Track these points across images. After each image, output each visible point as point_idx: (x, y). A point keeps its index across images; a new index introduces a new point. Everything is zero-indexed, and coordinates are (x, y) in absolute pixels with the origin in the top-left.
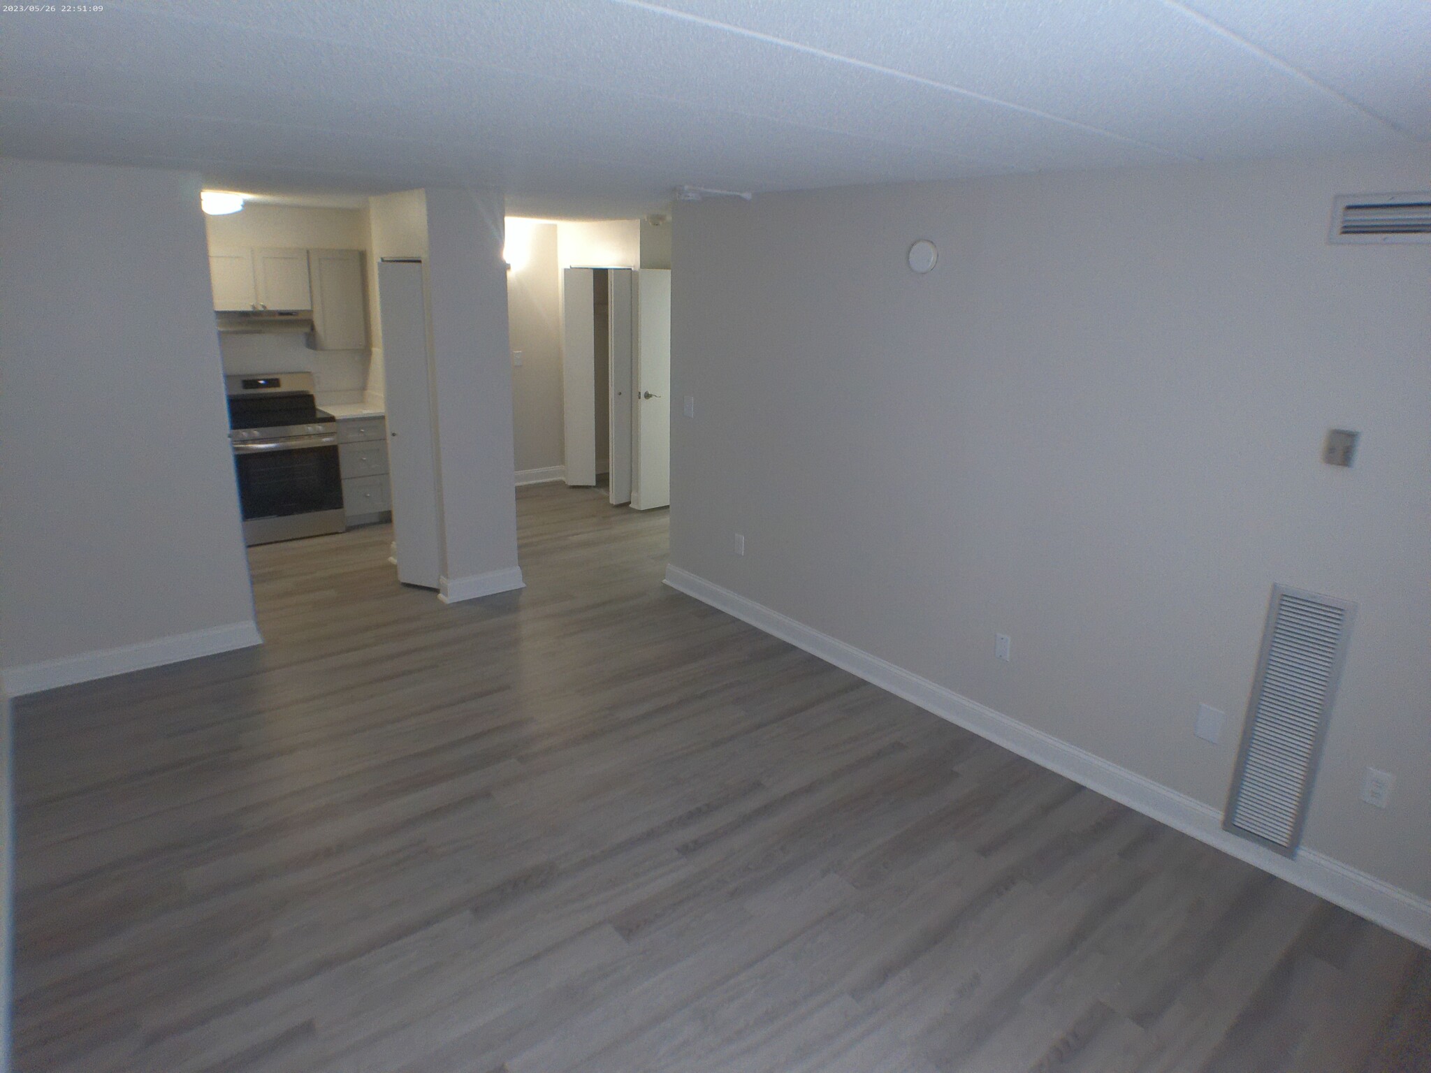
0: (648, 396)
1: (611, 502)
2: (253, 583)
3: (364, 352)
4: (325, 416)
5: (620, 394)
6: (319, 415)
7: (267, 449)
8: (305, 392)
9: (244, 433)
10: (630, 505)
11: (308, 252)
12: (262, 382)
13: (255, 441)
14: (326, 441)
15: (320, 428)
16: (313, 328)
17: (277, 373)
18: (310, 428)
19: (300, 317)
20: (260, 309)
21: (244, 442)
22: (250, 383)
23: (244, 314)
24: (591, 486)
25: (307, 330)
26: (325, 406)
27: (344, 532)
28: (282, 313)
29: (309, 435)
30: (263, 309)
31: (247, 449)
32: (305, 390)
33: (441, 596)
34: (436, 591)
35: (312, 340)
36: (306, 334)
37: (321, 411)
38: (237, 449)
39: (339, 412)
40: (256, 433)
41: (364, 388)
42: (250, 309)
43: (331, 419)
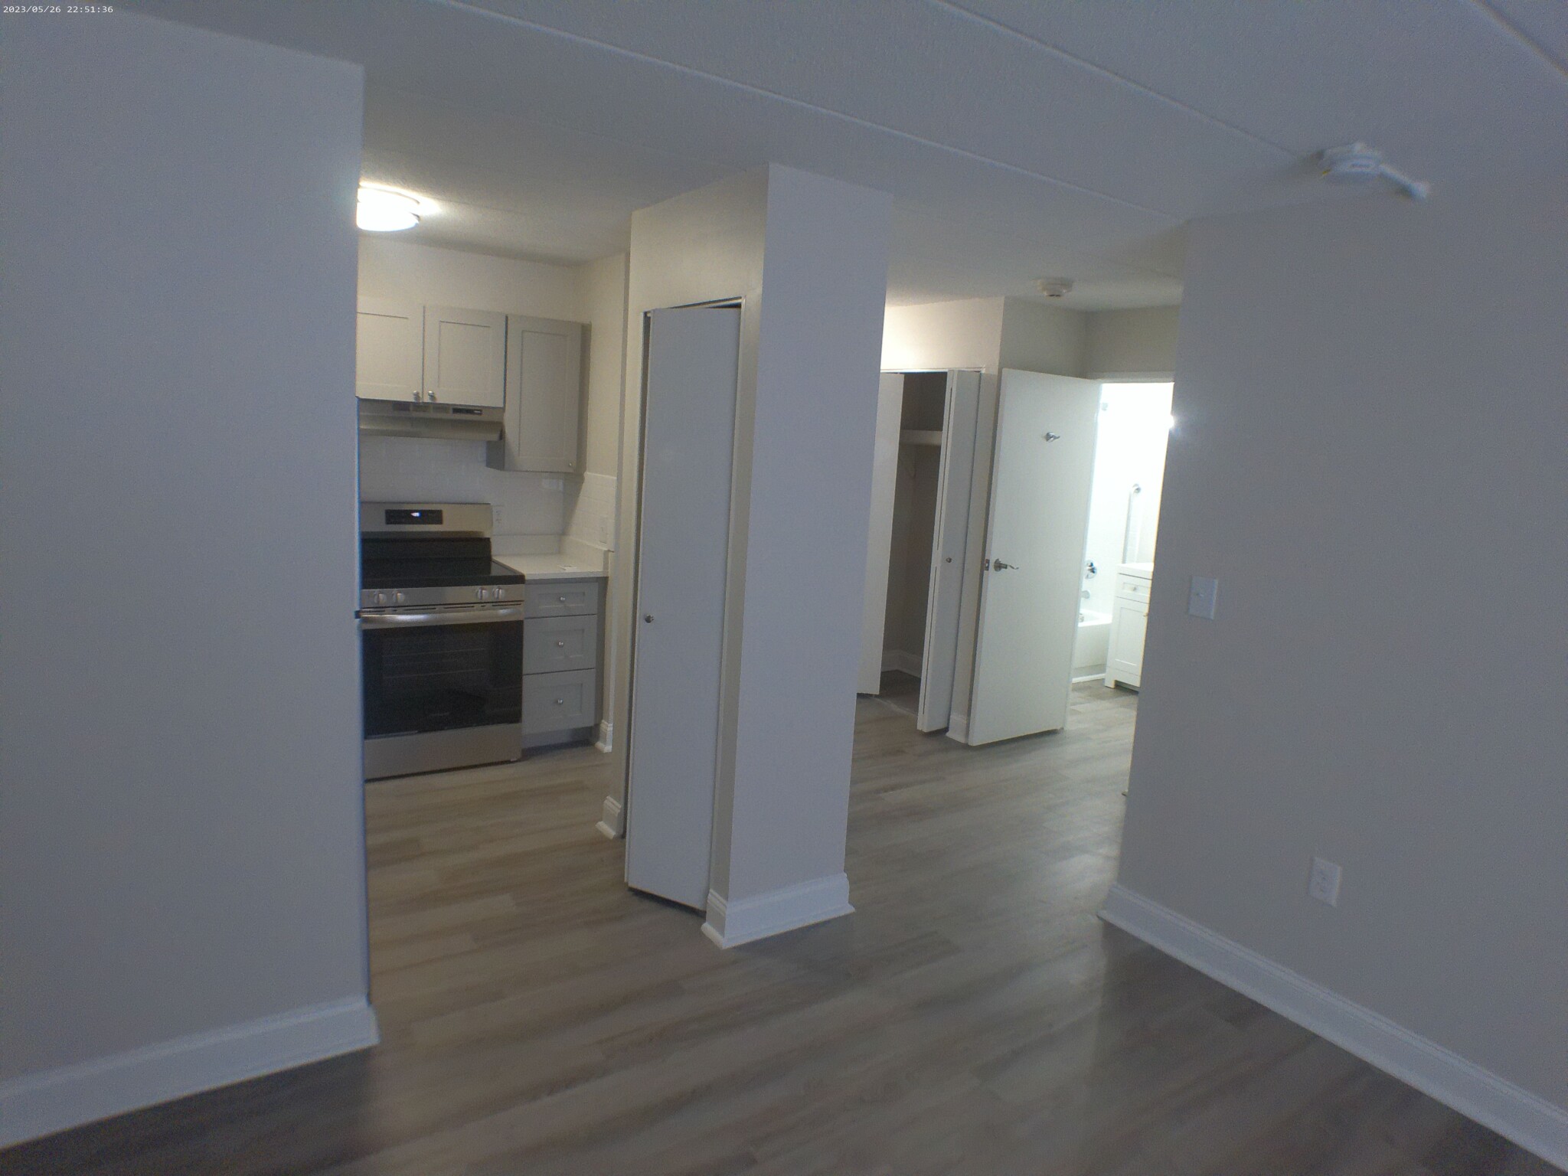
0: (999, 566)
1: (919, 727)
2: (368, 867)
3: (573, 478)
4: (509, 574)
5: (950, 560)
6: (495, 572)
7: (417, 622)
8: (476, 532)
9: (381, 596)
10: (948, 734)
11: (507, 318)
12: (416, 514)
13: (397, 608)
14: (503, 613)
15: (500, 592)
16: (502, 436)
17: (440, 503)
18: (485, 592)
19: (484, 417)
20: (427, 399)
21: (380, 609)
22: (397, 515)
23: (400, 406)
24: (871, 695)
25: (495, 437)
26: (506, 557)
27: (518, 761)
28: (457, 410)
29: (483, 603)
30: (429, 401)
31: (383, 621)
32: (475, 530)
33: (707, 928)
34: (699, 915)
35: (497, 455)
36: (489, 442)
37: (497, 563)
38: (366, 620)
39: (530, 568)
40: (400, 595)
41: (563, 532)
42: (412, 399)
43: (519, 579)
